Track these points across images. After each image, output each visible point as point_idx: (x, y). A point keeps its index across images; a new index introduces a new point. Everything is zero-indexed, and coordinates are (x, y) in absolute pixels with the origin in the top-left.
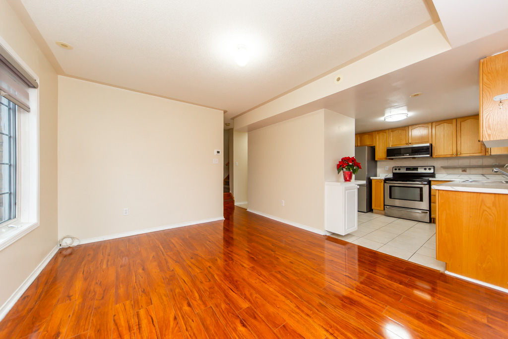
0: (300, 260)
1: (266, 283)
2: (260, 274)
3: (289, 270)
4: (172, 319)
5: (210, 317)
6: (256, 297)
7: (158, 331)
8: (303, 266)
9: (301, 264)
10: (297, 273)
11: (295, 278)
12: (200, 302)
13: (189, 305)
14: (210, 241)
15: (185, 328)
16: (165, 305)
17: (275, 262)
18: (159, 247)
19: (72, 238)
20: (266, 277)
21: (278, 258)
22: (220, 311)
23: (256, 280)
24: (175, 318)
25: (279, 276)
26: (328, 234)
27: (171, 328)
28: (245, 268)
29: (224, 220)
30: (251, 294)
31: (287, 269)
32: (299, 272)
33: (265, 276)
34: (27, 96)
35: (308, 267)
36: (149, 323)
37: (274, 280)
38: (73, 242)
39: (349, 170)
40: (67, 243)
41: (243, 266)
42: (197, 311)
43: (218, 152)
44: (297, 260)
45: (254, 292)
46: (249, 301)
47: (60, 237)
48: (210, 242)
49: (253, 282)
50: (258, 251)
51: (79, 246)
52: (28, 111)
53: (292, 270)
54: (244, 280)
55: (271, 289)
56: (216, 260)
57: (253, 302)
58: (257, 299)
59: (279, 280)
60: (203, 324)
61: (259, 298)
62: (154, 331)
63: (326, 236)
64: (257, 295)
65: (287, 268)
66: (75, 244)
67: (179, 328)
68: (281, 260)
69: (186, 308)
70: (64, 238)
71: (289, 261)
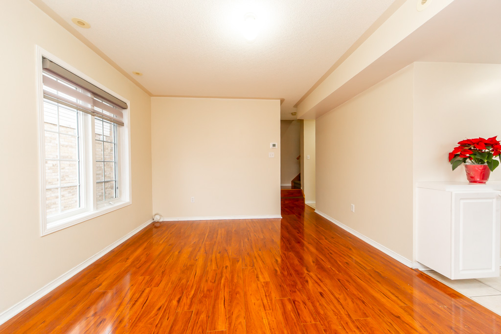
0: (337, 296)
1: (265, 310)
2: (268, 295)
3: (309, 304)
4: (157, 308)
5: (182, 324)
6: (240, 323)
7: (140, 315)
8: (335, 307)
9: (335, 302)
10: (318, 313)
11: (309, 319)
12: (189, 301)
13: (179, 301)
14: (250, 238)
15: (157, 322)
16: (165, 291)
17: (299, 286)
18: (205, 235)
19: (161, 216)
20: (271, 303)
21: (307, 281)
22: (196, 320)
23: (258, 300)
24: (160, 309)
25: (289, 307)
26: (421, 269)
27: (149, 316)
28: (258, 280)
29: (282, 219)
30: (238, 317)
31: (307, 302)
32: (322, 312)
33: (271, 300)
34: (121, 115)
35: (342, 312)
36: (142, 304)
37: (279, 310)
38: (160, 218)
39: (483, 162)
40: (157, 218)
41: (257, 277)
42: (179, 310)
43: (274, 145)
44: (333, 294)
45: (243, 314)
46: (230, 324)
47: (154, 213)
48: (248, 240)
49: (253, 301)
50: (288, 264)
51: (163, 222)
52: (123, 126)
53: (314, 306)
54: (245, 294)
55: (265, 321)
56: (238, 261)
57: (232, 327)
58: (240, 326)
59: (285, 313)
60: (172, 327)
61: (242, 326)
62: (138, 313)
63: (416, 270)
64: (243, 321)
65: (309, 299)
66: (161, 220)
67: (154, 320)
68: (311, 285)
69: (175, 302)
70: (156, 214)
71: (320, 290)
